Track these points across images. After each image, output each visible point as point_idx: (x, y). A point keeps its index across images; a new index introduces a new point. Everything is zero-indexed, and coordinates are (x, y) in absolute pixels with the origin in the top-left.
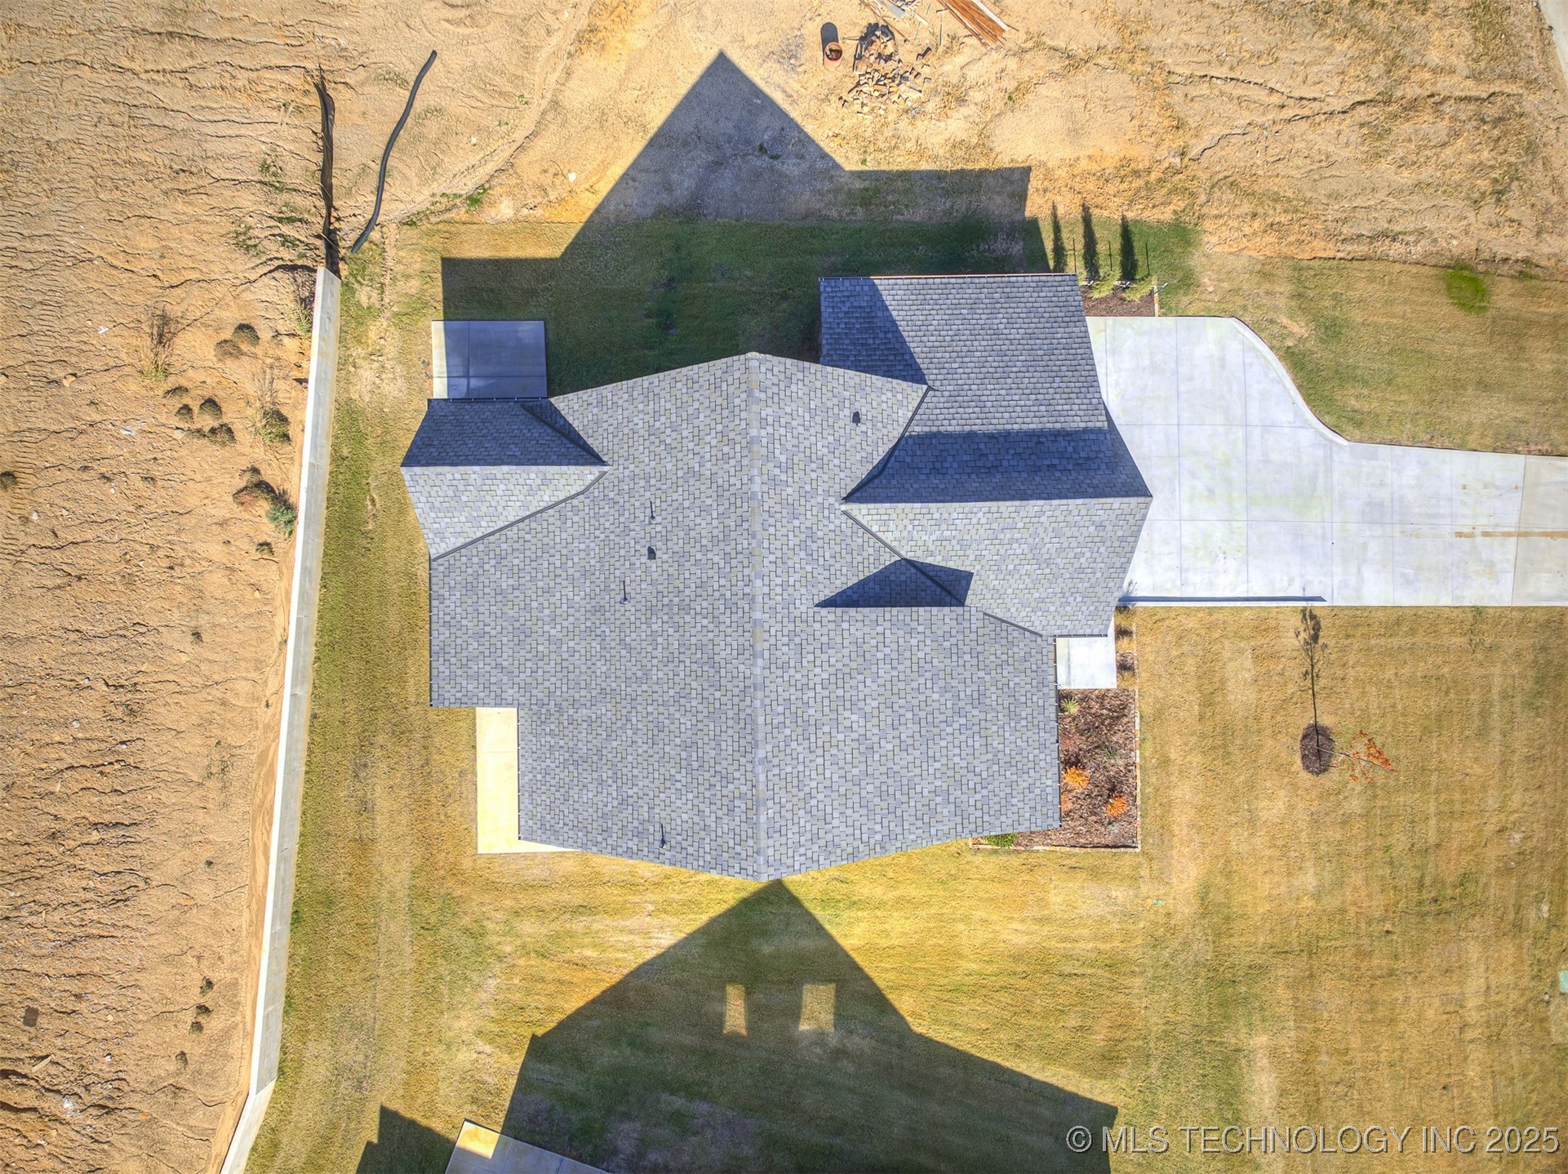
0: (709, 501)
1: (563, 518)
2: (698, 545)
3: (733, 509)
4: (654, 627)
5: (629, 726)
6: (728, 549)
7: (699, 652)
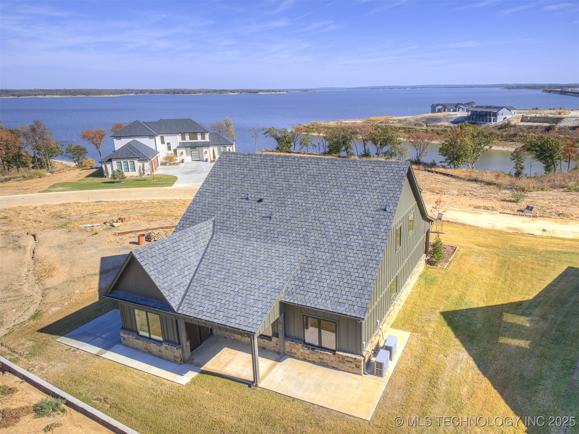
0: (257, 172)
1: (216, 244)
2: (270, 179)
4: (289, 203)
5: (326, 223)
7: (309, 182)
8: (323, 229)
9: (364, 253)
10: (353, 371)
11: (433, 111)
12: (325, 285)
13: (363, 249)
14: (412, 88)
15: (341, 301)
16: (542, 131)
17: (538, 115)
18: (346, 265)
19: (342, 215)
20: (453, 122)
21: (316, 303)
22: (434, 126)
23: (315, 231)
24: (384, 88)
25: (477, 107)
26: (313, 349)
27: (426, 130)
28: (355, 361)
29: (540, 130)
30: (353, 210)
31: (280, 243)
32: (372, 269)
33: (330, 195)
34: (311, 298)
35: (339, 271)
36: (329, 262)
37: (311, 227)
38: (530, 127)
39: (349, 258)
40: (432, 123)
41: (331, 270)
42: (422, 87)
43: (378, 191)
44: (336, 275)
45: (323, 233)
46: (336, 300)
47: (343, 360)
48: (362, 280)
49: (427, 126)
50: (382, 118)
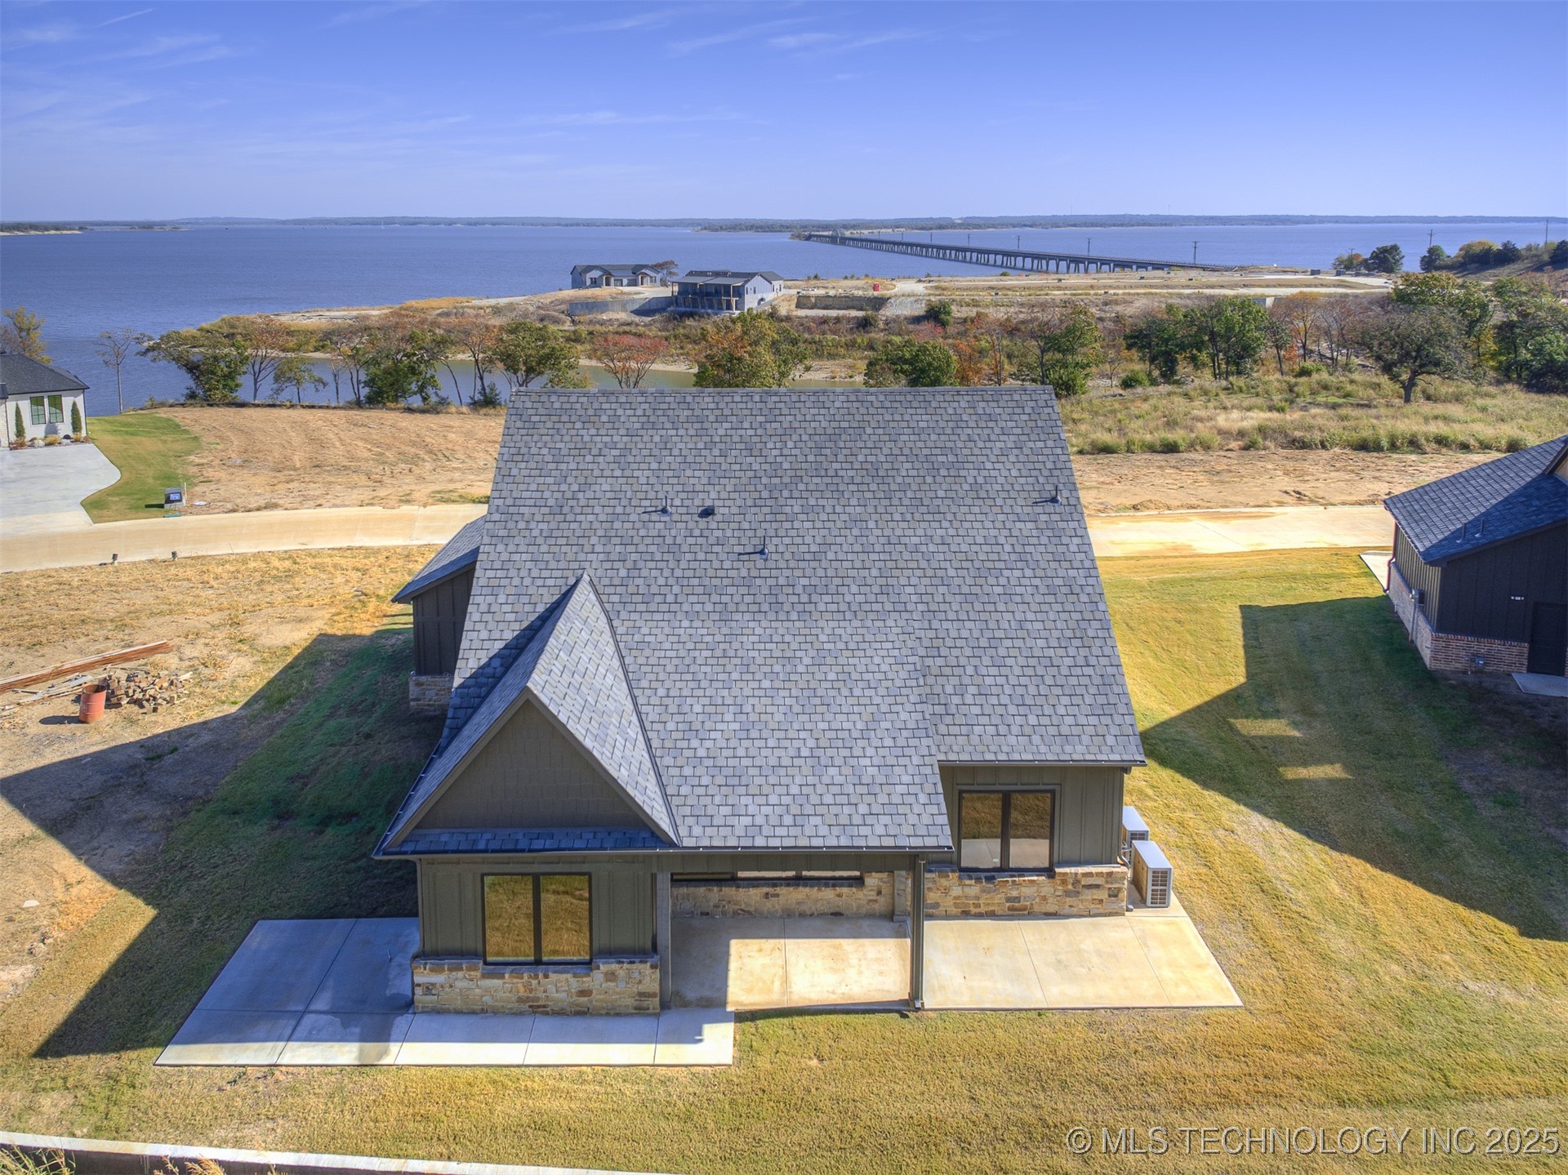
0: (657, 439)
1: (641, 645)
2: (704, 452)
3: (670, 413)
4: (797, 509)
5: (923, 548)
6: (712, 418)
7: (824, 451)
8: (924, 564)
9: (1058, 607)
10: (1101, 911)
11: (578, 283)
12: (1005, 700)
13: (1050, 599)
14: (470, 224)
15: (1065, 730)
16: (851, 329)
17: (832, 293)
18: (1030, 642)
19: (956, 524)
20: (638, 312)
21: (1005, 749)
22: (591, 322)
23: (907, 573)
24: (389, 221)
25: (691, 274)
26: (990, 879)
27: (575, 332)
28: (1107, 882)
29: (844, 326)
30: (976, 510)
31: (828, 616)
32: (1098, 642)
33: (899, 480)
34: (987, 739)
35: (1022, 662)
36: (984, 643)
37: (890, 564)
38: (824, 321)
39: (1028, 625)
40: (584, 315)
41: (999, 661)
42: (495, 222)
43: (1012, 458)
44: (1017, 671)
45: (930, 573)
46: (1052, 730)
47: (1077, 887)
48: (1088, 671)
49: (573, 321)
50: (443, 303)
